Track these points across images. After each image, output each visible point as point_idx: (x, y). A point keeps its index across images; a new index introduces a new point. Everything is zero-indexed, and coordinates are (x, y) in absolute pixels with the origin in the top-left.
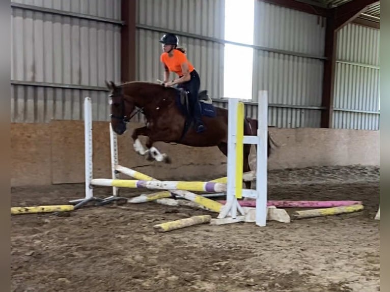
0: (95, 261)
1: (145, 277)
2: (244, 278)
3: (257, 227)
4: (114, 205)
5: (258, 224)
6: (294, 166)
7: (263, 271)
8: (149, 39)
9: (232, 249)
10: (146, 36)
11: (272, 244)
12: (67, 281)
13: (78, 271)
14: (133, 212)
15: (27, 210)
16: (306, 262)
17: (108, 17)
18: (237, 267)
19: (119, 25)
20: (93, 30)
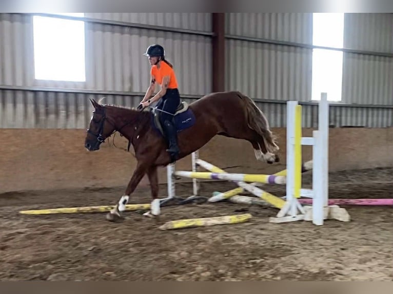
0: (145, 256)
1: (183, 273)
2: (271, 276)
3: (313, 226)
4: (194, 204)
5: (314, 222)
6: (384, 165)
7: (293, 269)
8: (239, 48)
9: (274, 247)
10: (235, 46)
11: (316, 242)
12: (114, 275)
13: (126, 265)
14: (207, 210)
16: (340, 262)
17: (199, 29)
18: (270, 265)
19: (210, 36)
20: (186, 42)
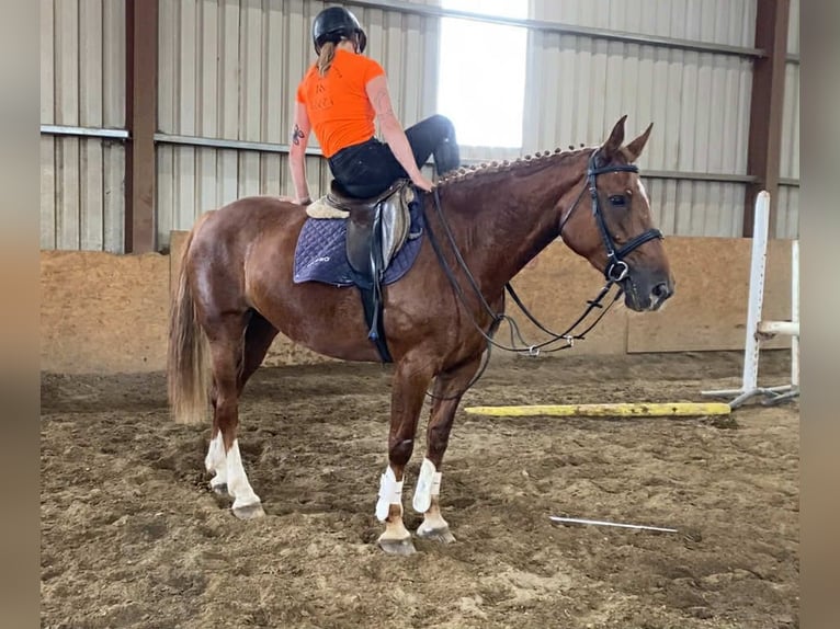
15: (645, 409)
